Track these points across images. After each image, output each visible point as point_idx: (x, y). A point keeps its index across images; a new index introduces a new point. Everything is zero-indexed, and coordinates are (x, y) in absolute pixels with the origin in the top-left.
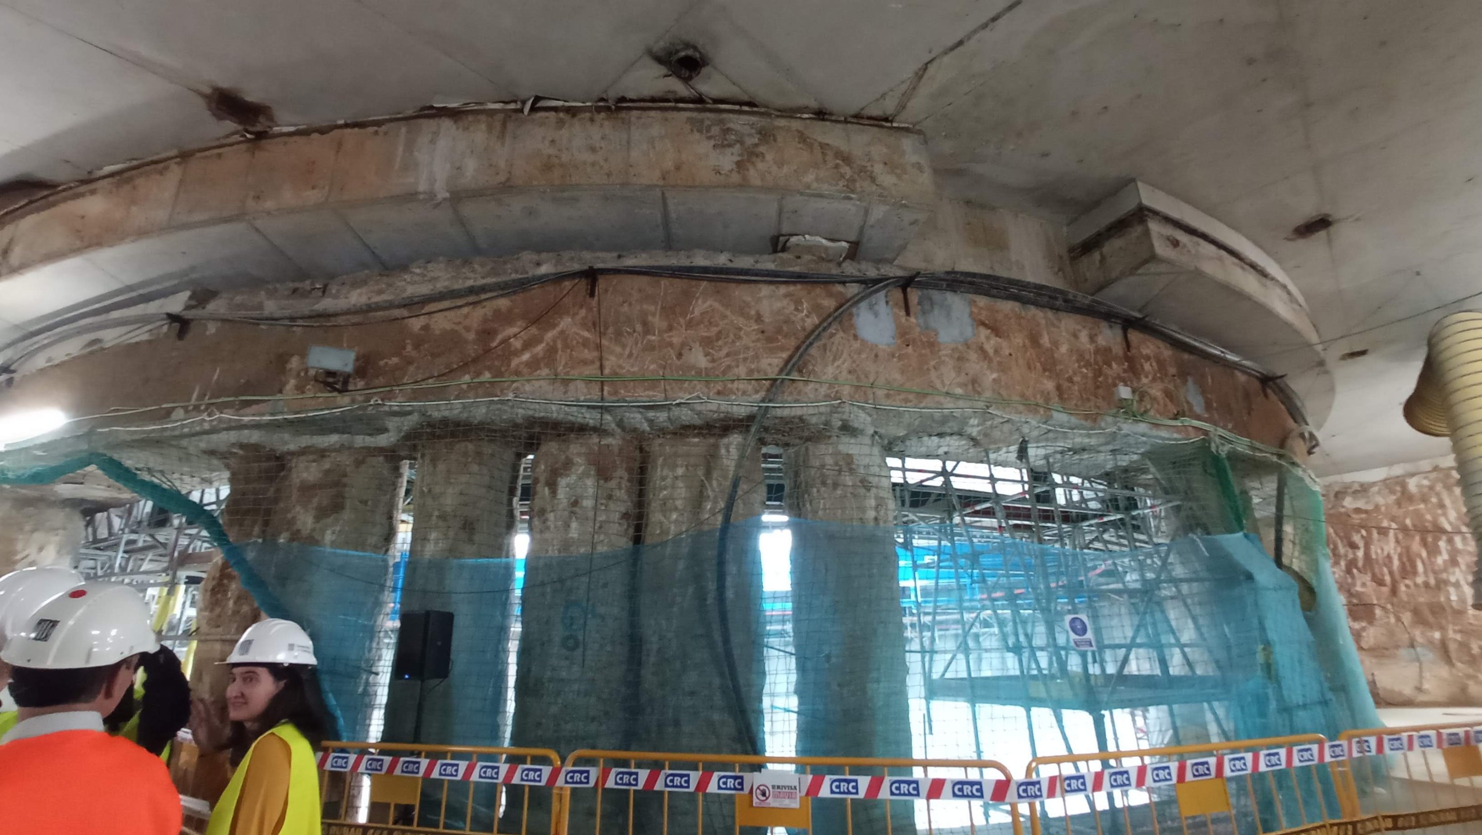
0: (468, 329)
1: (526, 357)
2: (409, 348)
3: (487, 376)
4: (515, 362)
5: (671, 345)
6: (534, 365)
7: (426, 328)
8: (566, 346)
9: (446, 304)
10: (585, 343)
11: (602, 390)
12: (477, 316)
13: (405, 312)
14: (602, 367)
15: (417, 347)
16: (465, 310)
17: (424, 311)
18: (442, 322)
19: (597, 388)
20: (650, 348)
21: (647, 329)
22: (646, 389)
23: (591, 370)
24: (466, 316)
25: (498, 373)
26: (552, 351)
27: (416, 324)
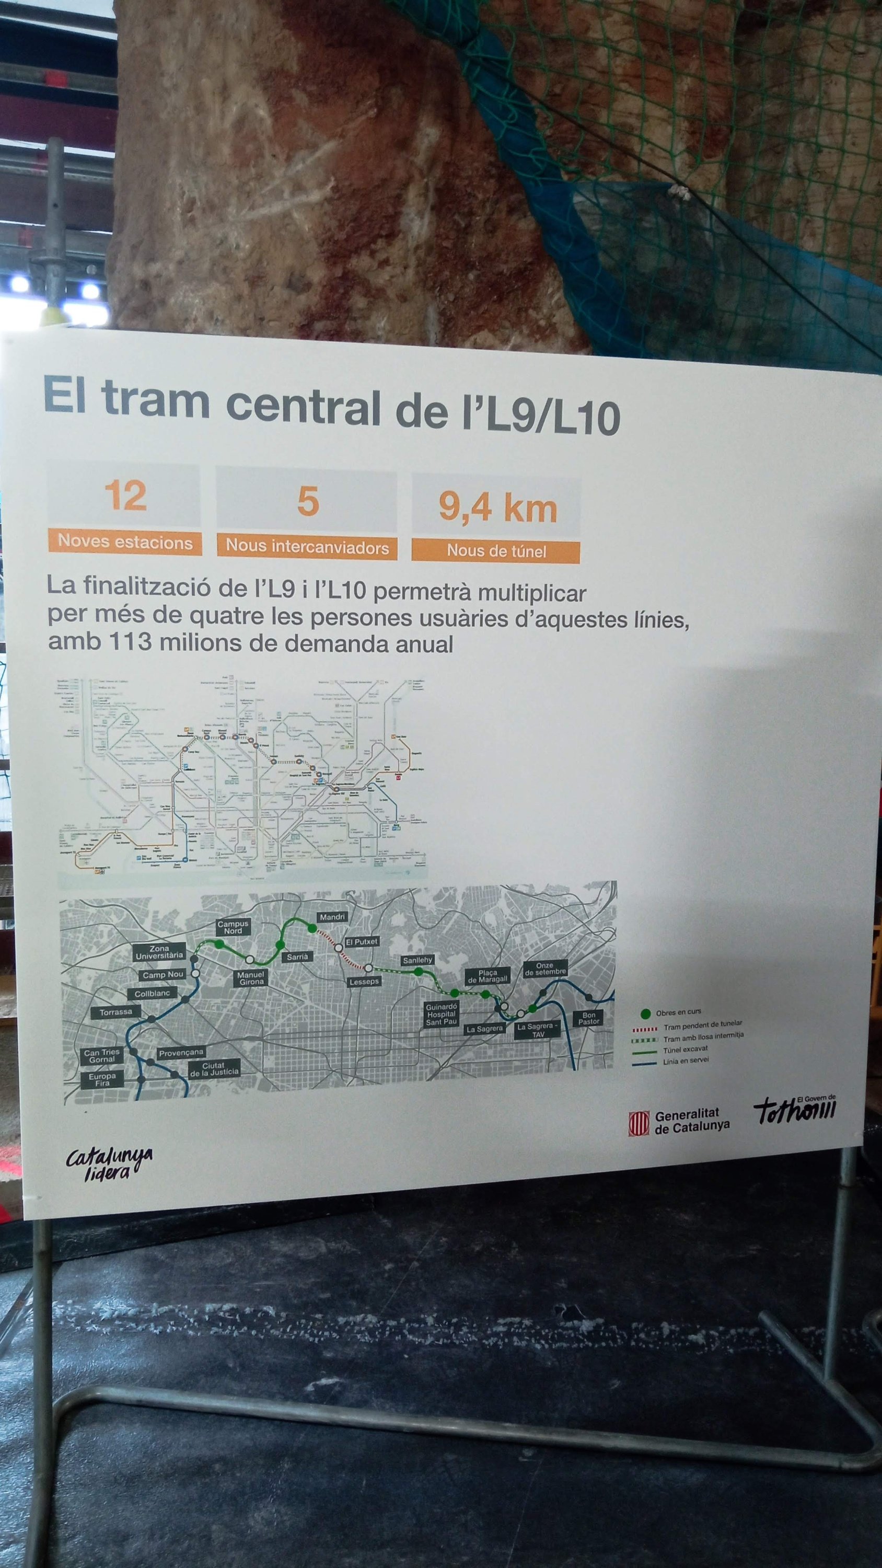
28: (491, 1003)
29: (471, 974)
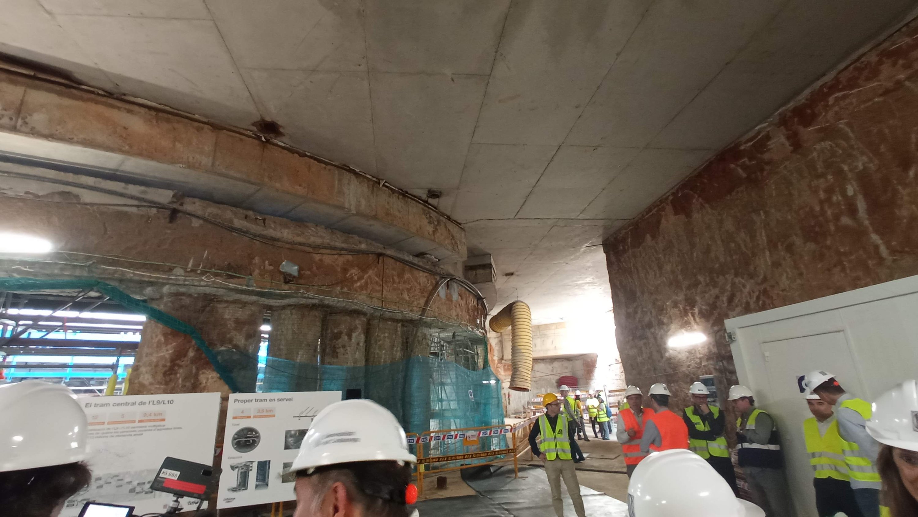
0: (338, 265)
1: (359, 284)
2: (315, 268)
3: (345, 290)
4: (355, 286)
5: (399, 289)
6: (362, 288)
7: (321, 260)
8: (371, 283)
9: (328, 251)
10: (377, 283)
11: (382, 303)
12: (341, 260)
13: (311, 250)
14: (382, 295)
15: (318, 269)
16: (336, 256)
17: (319, 252)
18: (328, 260)
19: (381, 303)
20: (394, 289)
21: (394, 282)
22: (394, 306)
23: (379, 295)
24: (337, 259)
25: (350, 290)
26: (367, 283)
27: (317, 257)
28: (141, 488)
29: (138, 484)
